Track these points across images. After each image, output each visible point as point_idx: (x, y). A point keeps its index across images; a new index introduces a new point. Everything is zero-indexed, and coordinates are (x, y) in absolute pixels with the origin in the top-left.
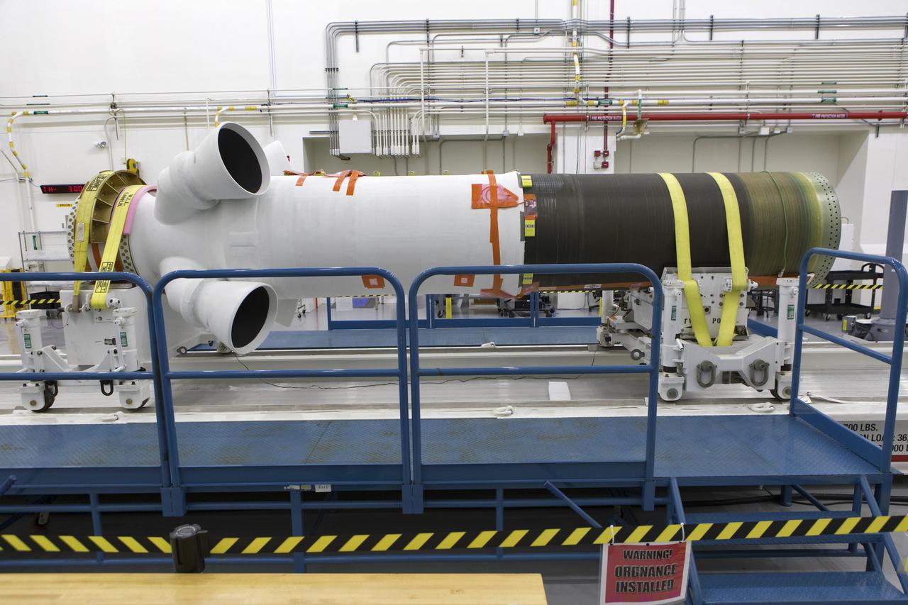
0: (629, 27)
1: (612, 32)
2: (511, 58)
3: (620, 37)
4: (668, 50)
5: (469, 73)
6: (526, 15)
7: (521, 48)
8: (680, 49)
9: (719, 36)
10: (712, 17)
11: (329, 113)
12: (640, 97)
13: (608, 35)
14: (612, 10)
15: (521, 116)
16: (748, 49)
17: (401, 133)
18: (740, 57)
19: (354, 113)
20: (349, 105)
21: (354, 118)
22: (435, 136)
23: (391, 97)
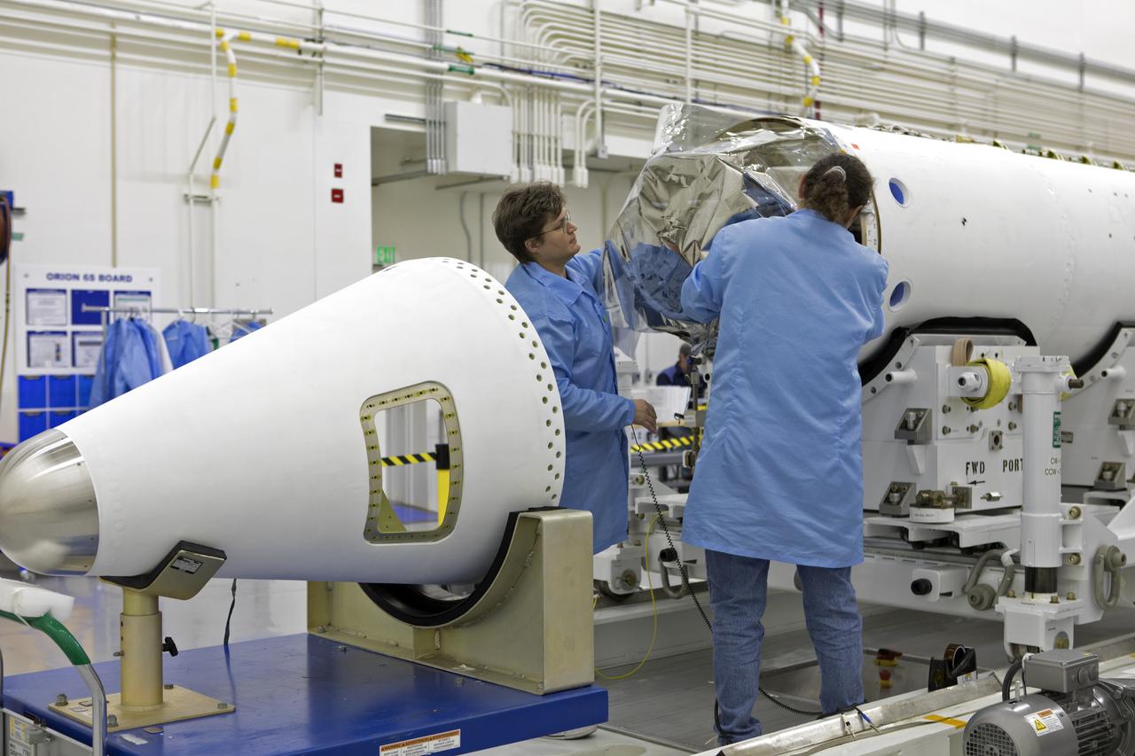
0: (840, 8)
1: (821, 11)
3: (830, 21)
4: (877, 54)
5: (651, 43)
8: (894, 56)
9: (934, 46)
10: (922, 14)
11: (426, 80)
13: (817, 14)
16: (962, 73)
17: (549, 140)
18: (952, 81)
19: (480, 88)
20: (477, 71)
21: (477, 100)
22: (601, 155)
23: (537, 65)
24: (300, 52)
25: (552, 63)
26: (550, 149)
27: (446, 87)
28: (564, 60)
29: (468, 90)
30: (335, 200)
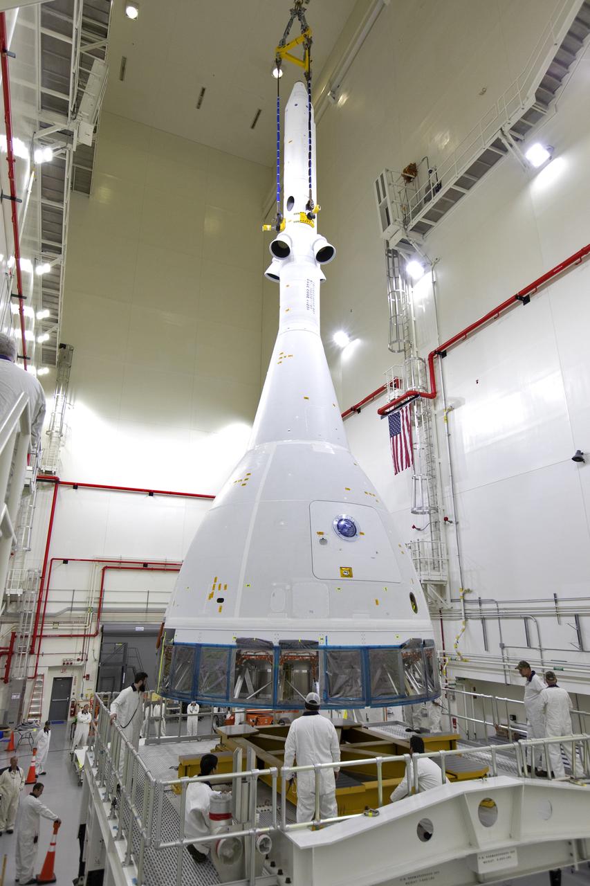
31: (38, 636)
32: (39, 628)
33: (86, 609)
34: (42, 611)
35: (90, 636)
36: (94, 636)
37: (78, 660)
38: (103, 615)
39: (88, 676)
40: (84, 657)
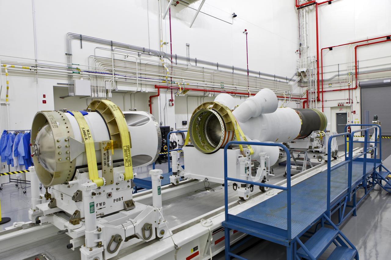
0: (176, 57)
1: (172, 58)
2: (142, 62)
3: (174, 60)
4: (186, 67)
5: (128, 65)
6: (147, 47)
7: (145, 59)
8: (189, 67)
9: (198, 65)
10: (196, 58)
11: (68, 75)
12: (184, 82)
13: (171, 59)
14: (171, 51)
15: (146, 84)
16: (205, 70)
17: (102, 87)
18: (203, 72)
19: (82, 76)
20: (80, 73)
21: (82, 79)
22: (116, 90)
23: (98, 71)
24: (31, 70)
25: (103, 71)
26: (102, 89)
27: (73, 76)
28: (105, 70)
29: (80, 77)
30: (43, 103)
31: (321, 92)
32: (321, 87)
33: (348, 74)
34: (320, 78)
35: (352, 89)
36: (355, 89)
37: (347, 103)
38: (359, 76)
39: (355, 112)
40: (350, 101)
